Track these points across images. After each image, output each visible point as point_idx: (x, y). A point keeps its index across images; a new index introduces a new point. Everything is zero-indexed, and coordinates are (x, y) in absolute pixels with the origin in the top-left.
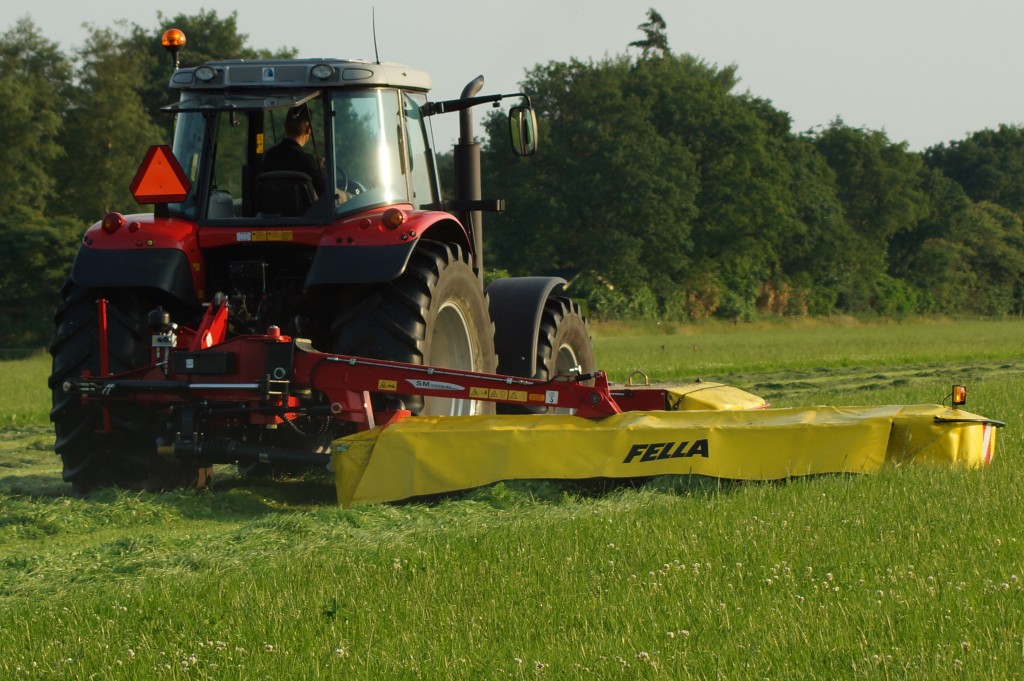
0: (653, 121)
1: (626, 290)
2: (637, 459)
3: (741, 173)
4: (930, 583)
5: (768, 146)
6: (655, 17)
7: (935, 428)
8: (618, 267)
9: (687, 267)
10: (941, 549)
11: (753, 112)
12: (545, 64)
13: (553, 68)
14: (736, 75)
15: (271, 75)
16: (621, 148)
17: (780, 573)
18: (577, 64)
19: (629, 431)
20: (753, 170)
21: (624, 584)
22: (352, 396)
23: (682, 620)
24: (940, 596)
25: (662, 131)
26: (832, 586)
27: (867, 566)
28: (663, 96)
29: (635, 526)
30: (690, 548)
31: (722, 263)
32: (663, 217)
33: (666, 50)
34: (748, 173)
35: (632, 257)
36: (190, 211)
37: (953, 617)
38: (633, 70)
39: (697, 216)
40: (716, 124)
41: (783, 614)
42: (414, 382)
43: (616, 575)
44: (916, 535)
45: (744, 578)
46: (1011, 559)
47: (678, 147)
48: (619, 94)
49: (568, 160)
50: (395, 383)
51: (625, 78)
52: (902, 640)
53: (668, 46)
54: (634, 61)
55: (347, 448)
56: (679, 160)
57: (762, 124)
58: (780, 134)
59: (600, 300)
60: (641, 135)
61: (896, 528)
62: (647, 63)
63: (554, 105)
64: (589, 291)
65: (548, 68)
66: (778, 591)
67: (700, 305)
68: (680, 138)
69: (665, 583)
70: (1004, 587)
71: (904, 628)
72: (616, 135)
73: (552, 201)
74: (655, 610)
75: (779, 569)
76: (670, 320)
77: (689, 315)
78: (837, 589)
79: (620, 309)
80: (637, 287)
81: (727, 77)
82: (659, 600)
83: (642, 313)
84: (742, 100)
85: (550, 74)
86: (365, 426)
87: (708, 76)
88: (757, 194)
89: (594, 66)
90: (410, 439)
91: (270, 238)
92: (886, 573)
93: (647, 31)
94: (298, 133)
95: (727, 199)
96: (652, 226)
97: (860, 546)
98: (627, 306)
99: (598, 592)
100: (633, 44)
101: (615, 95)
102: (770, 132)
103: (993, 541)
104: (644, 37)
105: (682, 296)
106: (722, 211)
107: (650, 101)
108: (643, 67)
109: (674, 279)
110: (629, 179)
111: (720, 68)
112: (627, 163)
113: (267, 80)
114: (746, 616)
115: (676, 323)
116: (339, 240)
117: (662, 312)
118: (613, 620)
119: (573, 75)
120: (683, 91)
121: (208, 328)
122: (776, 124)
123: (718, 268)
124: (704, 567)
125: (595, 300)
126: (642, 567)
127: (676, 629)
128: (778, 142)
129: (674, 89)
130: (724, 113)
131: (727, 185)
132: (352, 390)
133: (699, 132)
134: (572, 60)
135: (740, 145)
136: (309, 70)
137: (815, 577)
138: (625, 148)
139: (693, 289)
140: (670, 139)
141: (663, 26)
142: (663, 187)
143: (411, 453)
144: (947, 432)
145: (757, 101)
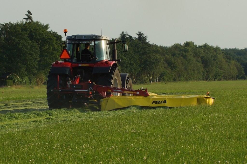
0: (29, 37)
1: (22, 78)
2: (154, 103)
3: (50, 50)
4: (93, 148)
5: (56, 43)
6: (29, 12)
7: (205, 99)
8: (20, 72)
9: (37, 72)
10: (96, 140)
11: (53, 35)
12: (3, 24)
13: (5, 24)
14: (49, 26)
15: (85, 37)
16: (21, 44)
17: (57, 146)
18: (10, 23)
19: (152, 98)
20: (53, 49)
21: (19, 148)
22: (103, 92)
23: (33, 157)
24: (95, 151)
25: (31, 40)
26: (69, 149)
27: (78, 144)
28: (31, 31)
29: (23, 134)
30: (35, 139)
31: (45, 71)
32: (31, 60)
33: (32, 20)
34: (51, 50)
35: (23, 70)
36: (70, 61)
37: (98, 156)
38: (24, 25)
39: (39, 60)
40: (44, 38)
41: (57, 155)
42: (114, 90)
43: (17, 146)
44: (89, 136)
45: (48, 147)
46: (113, 142)
47: (35, 44)
48: (21, 31)
49: (8, 47)
50: (111, 90)
51: (22, 27)
52: (86, 162)
53: (32, 19)
54: (24, 23)
55: (103, 101)
56: (35, 47)
57: (55, 38)
58: (59, 40)
59: (16, 80)
60: (26, 41)
61: (85, 135)
62: (27, 23)
63: (5, 33)
64: (13, 78)
65: (4, 24)
66: (56, 150)
67: (40, 81)
68: (35, 41)
69: (29, 148)
70: (110, 149)
71: (86, 159)
72: (20, 40)
73: (4, 56)
74: (26, 155)
75: (57, 145)
76: (32, 85)
77: (37, 84)
78: (70, 149)
79: (21, 82)
80: (25, 77)
81: (47, 27)
82: (28, 152)
83: (26, 83)
84: (50, 32)
85: (4, 26)
86: (105, 97)
87: (42, 27)
88: (54, 55)
89: (15, 24)
90: (114, 99)
91: (85, 66)
92: (82, 146)
93: (27, 16)
94: (88, 47)
95: (46, 56)
96: (28, 62)
97: (76, 140)
98: (22, 82)
99: (13, 150)
100: (24, 19)
101: (20, 31)
102: (57, 40)
103: (108, 138)
104: (27, 17)
105: (35, 79)
106: (45, 59)
107: (28, 32)
108: (26, 24)
109: (33, 75)
110: (23, 51)
111: (45, 25)
112: (22, 47)
113: (84, 38)
114: (48, 156)
115: (34, 86)
116: (98, 66)
117: (31, 83)
118: (16, 157)
119: (9, 26)
120: (36, 30)
121: (77, 80)
122: (58, 38)
123: (44, 73)
124: (39, 144)
125: (15, 80)
126: (24, 144)
127: (31, 159)
128: (59, 42)
129: (34, 30)
130: (45, 35)
131: (46, 53)
132: (103, 91)
133: (40, 40)
134: (9, 22)
135: (50, 43)
136: (91, 37)
137: (65, 147)
138: (22, 44)
139: (38, 77)
140: (33, 41)
141: (31, 14)
142: (31, 53)
143: (114, 101)
144: (207, 99)
145: (54, 32)
